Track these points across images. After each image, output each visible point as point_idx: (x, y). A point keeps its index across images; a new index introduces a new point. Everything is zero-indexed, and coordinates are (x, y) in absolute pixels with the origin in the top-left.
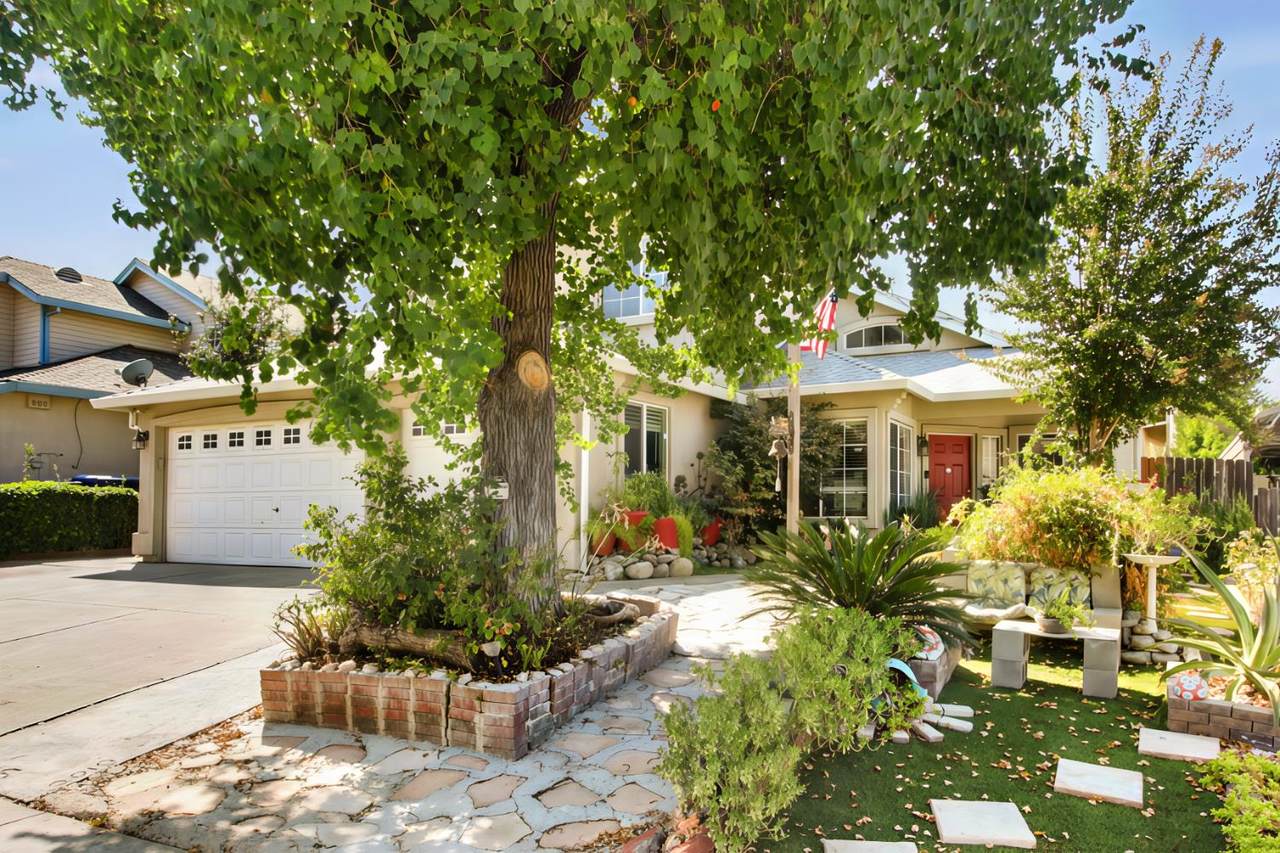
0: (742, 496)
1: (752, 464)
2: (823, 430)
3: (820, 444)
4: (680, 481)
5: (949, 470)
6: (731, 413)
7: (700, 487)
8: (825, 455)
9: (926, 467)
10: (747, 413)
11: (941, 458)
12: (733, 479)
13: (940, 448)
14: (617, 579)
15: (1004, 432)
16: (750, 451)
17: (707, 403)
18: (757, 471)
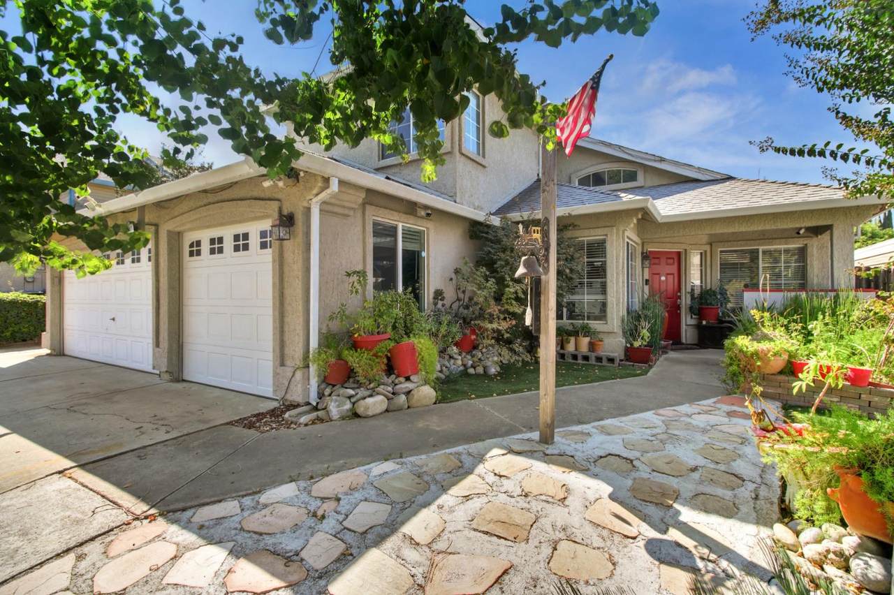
0: (494, 309)
1: (503, 279)
2: (569, 246)
3: (566, 259)
4: (439, 294)
5: (663, 278)
6: (487, 233)
7: (459, 300)
8: (571, 270)
9: (646, 277)
10: (500, 233)
11: (657, 269)
12: (485, 293)
13: (656, 261)
14: (343, 418)
15: (708, 248)
16: (502, 267)
17: (467, 225)
18: (508, 286)
